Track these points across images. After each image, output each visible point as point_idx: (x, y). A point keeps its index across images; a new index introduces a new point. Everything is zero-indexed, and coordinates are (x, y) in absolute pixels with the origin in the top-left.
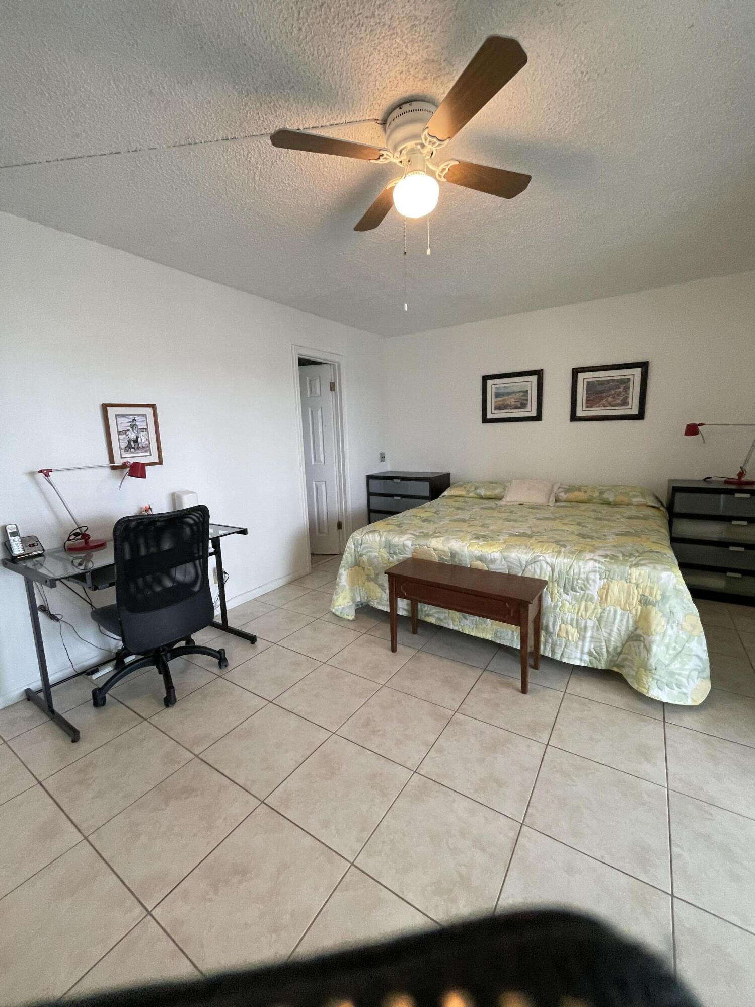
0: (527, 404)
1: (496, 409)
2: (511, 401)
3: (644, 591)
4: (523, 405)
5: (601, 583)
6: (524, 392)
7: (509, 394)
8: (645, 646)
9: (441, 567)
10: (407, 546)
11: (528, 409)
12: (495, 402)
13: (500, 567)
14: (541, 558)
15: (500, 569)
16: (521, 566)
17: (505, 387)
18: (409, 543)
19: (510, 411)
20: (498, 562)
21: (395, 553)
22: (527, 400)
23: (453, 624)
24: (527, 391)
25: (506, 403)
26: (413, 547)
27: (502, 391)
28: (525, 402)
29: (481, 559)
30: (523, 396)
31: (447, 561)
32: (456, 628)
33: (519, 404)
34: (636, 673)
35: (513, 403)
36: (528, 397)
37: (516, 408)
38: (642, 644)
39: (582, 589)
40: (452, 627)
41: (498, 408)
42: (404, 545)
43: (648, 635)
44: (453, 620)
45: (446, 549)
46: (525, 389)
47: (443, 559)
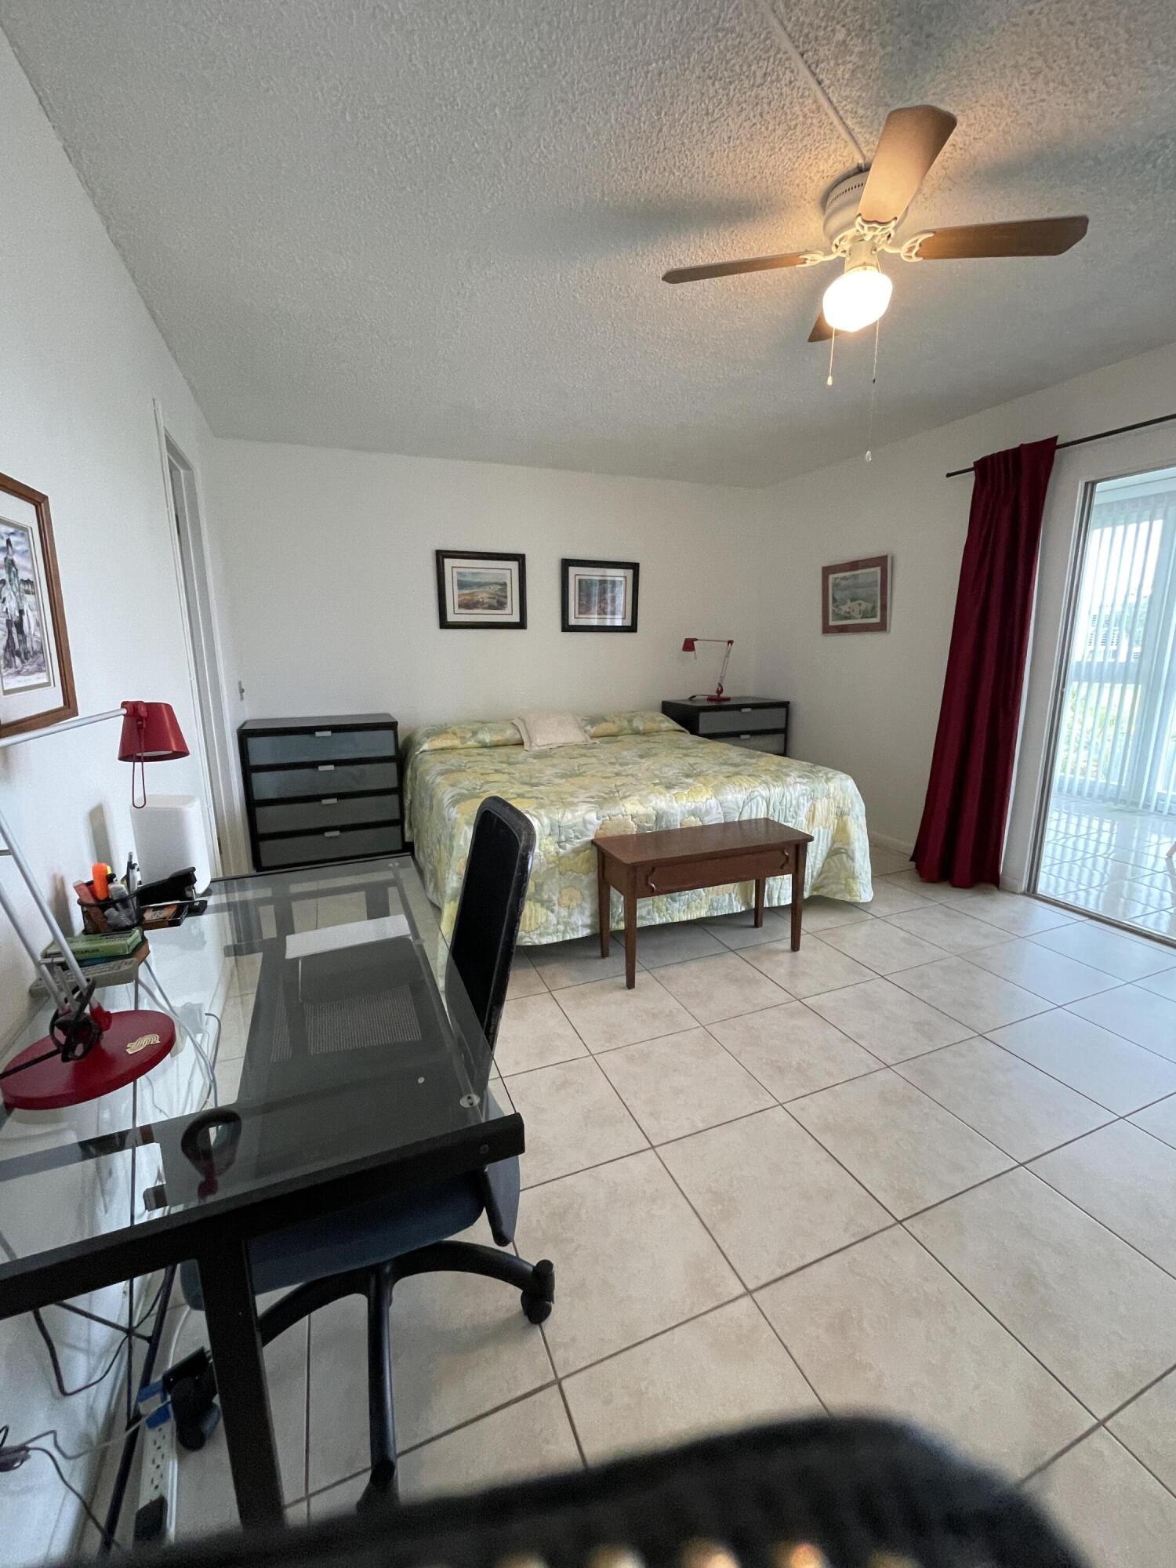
0: (506, 604)
1: (460, 606)
2: (483, 595)
3: (839, 803)
4: (501, 605)
5: (808, 805)
6: (500, 584)
7: (480, 585)
8: (848, 856)
9: (643, 839)
10: (591, 823)
11: (508, 610)
12: (459, 596)
13: (715, 818)
14: (756, 793)
15: (716, 819)
16: (739, 808)
17: (473, 574)
18: (592, 816)
19: (480, 611)
20: (714, 811)
21: (568, 840)
22: (506, 597)
23: (659, 917)
24: (505, 584)
25: (476, 599)
26: (600, 822)
27: (469, 579)
28: (503, 600)
29: (693, 813)
30: (500, 590)
31: (649, 829)
32: (664, 921)
33: (494, 602)
34: (846, 886)
35: (486, 600)
36: (506, 592)
37: (491, 607)
38: (844, 856)
39: (793, 818)
40: (658, 921)
41: (466, 605)
42: (585, 822)
43: (848, 844)
44: (659, 911)
45: (651, 811)
46: (502, 581)
47: (643, 827)
